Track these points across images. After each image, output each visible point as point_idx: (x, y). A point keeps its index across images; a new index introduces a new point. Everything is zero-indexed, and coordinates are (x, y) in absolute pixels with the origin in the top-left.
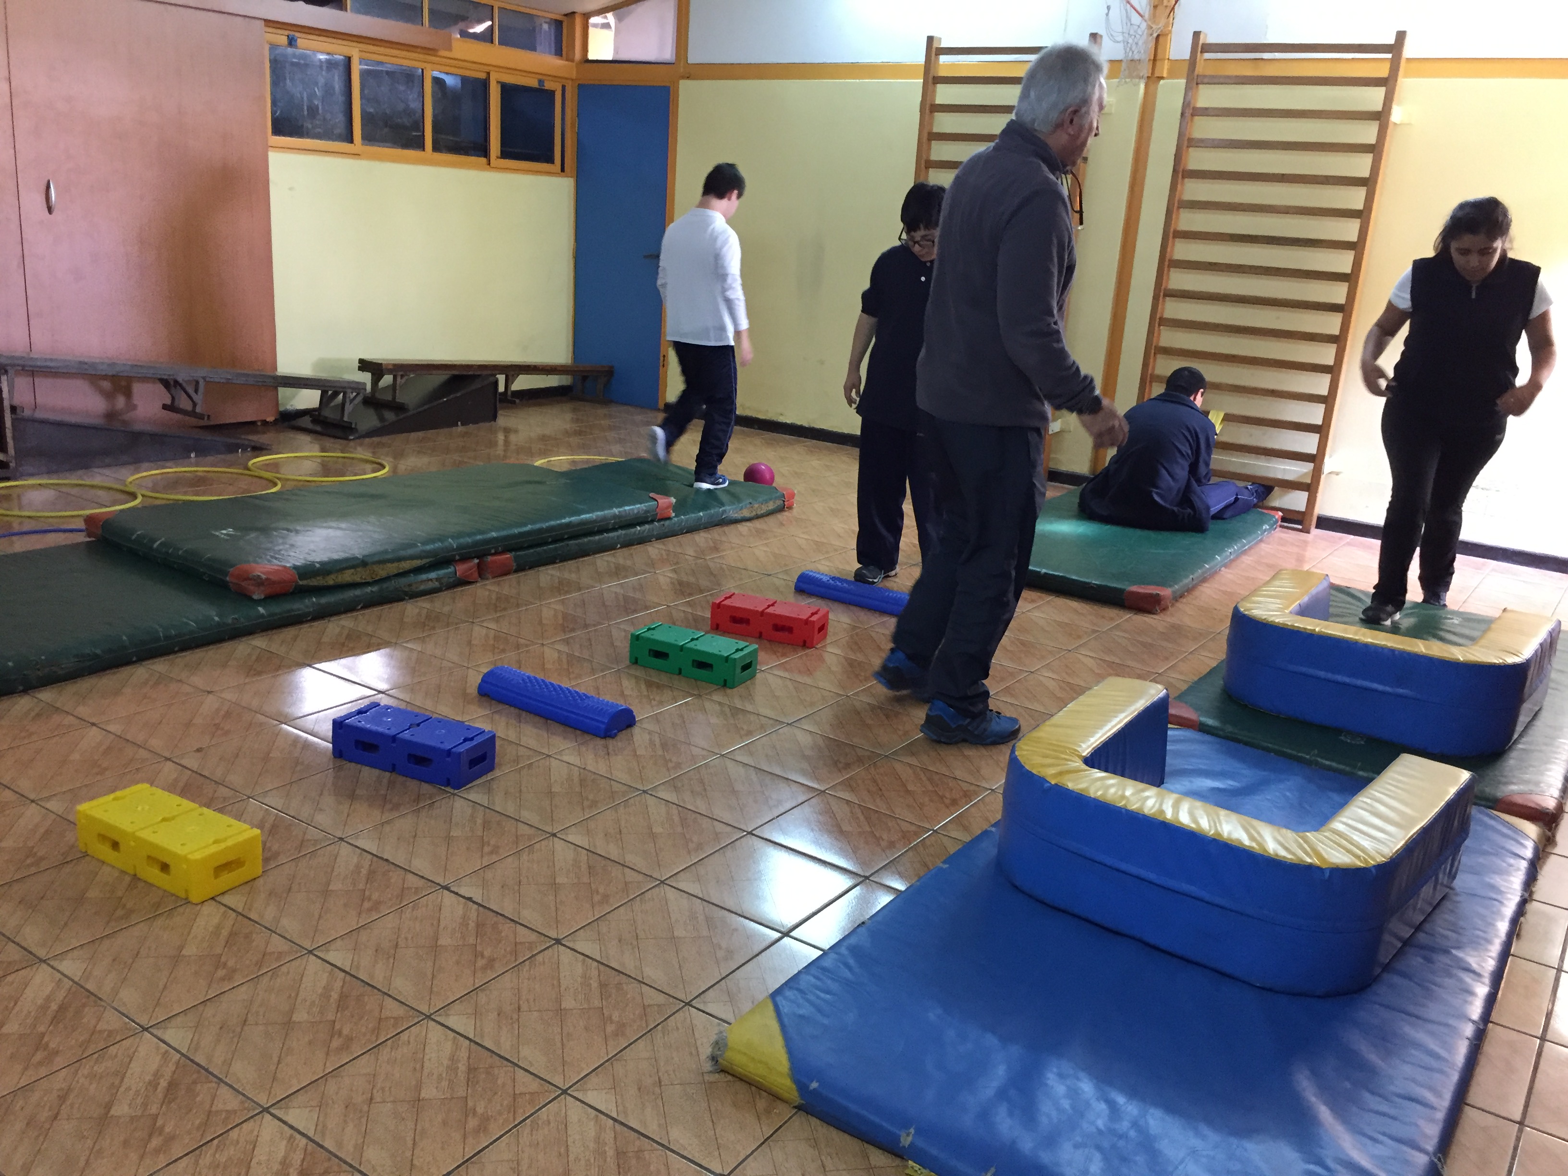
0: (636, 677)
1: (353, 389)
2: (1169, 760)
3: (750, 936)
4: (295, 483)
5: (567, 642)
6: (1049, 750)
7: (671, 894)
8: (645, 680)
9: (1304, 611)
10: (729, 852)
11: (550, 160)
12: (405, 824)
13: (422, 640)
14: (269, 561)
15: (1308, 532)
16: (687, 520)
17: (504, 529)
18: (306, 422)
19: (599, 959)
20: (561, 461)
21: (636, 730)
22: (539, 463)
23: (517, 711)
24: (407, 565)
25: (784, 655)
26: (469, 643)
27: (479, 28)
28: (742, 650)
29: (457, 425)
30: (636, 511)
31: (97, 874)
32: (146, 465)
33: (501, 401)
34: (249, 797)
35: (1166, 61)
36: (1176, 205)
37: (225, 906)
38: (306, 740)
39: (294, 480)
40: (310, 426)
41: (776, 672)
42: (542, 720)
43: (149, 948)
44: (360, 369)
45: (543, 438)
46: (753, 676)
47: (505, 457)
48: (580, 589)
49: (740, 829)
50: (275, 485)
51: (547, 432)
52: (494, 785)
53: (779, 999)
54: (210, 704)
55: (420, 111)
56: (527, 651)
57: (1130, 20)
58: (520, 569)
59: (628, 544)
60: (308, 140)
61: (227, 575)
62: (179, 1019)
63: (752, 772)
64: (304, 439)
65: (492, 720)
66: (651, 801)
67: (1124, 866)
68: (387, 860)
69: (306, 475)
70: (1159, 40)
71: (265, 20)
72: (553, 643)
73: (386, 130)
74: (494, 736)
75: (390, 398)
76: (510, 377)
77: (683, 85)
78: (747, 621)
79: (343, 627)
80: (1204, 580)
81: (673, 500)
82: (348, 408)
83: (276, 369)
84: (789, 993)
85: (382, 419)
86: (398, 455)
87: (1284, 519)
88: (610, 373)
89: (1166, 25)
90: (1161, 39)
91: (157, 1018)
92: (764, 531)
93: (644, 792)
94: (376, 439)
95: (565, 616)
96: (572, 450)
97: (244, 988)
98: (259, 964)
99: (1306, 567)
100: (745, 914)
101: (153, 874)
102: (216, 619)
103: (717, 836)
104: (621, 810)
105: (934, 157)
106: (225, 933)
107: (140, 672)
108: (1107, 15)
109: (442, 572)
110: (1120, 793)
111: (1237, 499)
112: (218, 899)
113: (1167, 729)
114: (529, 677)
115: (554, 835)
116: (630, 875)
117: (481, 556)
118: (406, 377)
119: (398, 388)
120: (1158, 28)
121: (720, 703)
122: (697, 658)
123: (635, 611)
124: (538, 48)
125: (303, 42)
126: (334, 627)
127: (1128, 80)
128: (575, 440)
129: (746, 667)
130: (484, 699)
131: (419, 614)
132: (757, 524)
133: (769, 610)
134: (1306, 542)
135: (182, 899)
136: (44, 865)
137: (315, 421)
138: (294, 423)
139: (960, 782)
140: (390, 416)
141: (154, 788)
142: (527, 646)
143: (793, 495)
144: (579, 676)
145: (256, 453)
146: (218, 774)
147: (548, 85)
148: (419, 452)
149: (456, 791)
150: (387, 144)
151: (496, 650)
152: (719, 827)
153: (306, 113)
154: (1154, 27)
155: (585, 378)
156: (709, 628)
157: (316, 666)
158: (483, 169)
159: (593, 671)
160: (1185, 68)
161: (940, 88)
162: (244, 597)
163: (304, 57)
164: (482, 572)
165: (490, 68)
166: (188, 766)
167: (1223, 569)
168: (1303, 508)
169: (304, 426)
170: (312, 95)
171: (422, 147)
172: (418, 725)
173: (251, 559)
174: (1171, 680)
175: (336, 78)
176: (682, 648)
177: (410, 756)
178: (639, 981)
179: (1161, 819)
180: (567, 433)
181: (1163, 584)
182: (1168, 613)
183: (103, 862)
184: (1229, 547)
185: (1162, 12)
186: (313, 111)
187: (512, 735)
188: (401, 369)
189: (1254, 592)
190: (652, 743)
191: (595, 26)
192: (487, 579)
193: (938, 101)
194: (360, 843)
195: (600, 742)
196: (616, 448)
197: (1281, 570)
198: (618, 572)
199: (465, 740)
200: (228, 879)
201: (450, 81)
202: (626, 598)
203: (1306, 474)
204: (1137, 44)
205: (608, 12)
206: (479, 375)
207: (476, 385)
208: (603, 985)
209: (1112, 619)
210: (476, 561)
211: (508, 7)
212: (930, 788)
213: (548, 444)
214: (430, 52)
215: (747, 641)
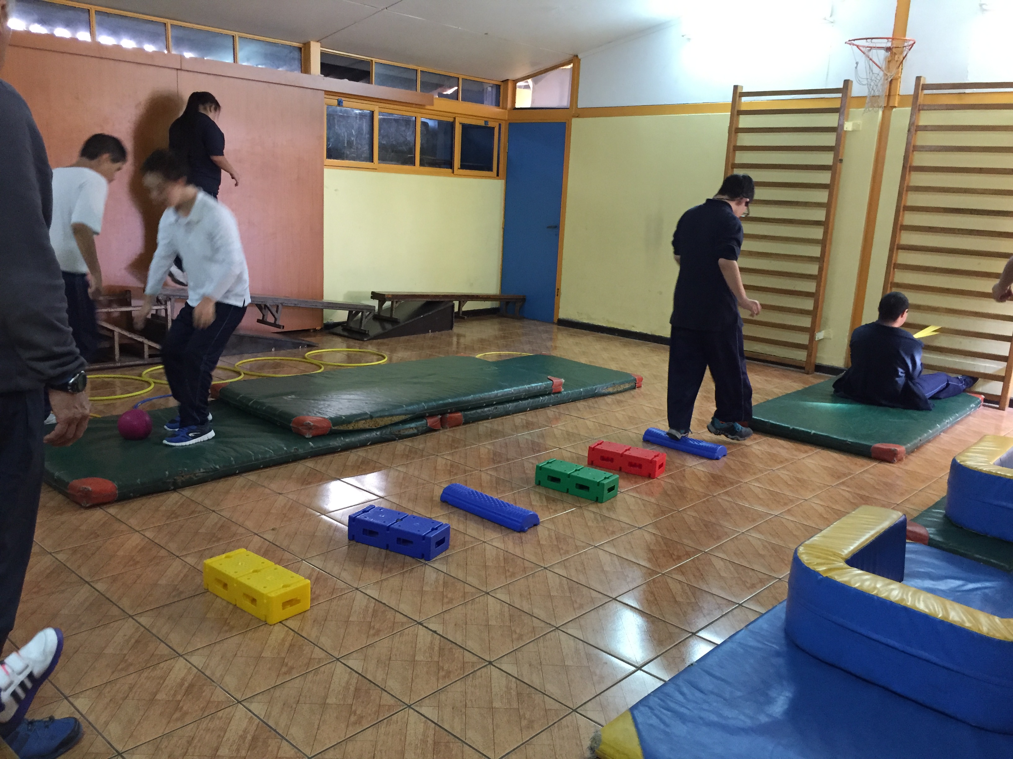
0: (539, 493)
1: (368, 310)
2: (906, 565)
3: (614, 667)
4: (332, 367)
5: (496, 469)
6: (821, 553)
7: (563, 637)
8: (545, 495)
9: (1003, 463)
10: (601, 611)
11: (490, 169)
12: (395, 581)
13: (406, 466)
14: (315, 414)
15: (1003, 410)
16: (572, 393)
17: (456, 397)
18: (339, 330)
19: (516, 676)
20: (492, 355)
21: (539, 528)
22: (478, 356)
23: (464, 512)
24: (396, 419)
25: (636, 483)
26: (435, 469)
27: (450, 92)
28: (608, 478)
29: (428, 332)
30: (539, 387)
31: (213, 603)
32: (246, 355)
33: (456, 317)
34: (302, 560)
35: (897, 97)
36: (905, 189)
37: (287, 627)
38: (337, 526)
39: (331, 365)
40: (342, 333)
41: (631, 494)
42: (480, 519)
43: (242, 651)
44: (372, 298)
45: (482, 341)
46: (615, 496)
47: (457, 352)
48: (504, 436)
49: (608, 596)
50: (321, 368)
51: (484, 337)
52: (450, 559)
53: (636, 712)
54: (281, 500)
55: (413, 142)
56: (471, 475)
57: (872, 71)
58: (466, 422)
59: (534, 408)
60: (347, 161)
61: (290, 423)
62: (259, 697)
63: (615, 558)
64: (338, 340)
65: (449, 518)
66: (549, 574)
67: (875, 636)
68: (384, 604)
69: (339, 362)
70: (892, 83)
71: (325, 91)
72: (487, 470)
73: (392, 154)
74: (449, 528)
75: (388, 315)
76: (462, 303)
77: (575, 122)
78: (612, 460)
79: (359, 456)
80: (929, 441)
81: (563, 381)
82: (364, 321)
83: (322, 296)
84: (642, 708)
85: (383, 328)
86: (393, 351)
87: (985, 401)
88: (523, 300)
89: (898, 73)
90: (894, 82)
91: (246, 695)
92: (622, 401)
93: (545, 568)
94: (379, 341)
95: (495, 454)
96: (499, 348)
97: (297, 680)
98: (308, 665)
99: (1003, 434)
100: (612, 653)
101: (246, 605)
102: (285, 449)
103: (593, 600)
104: (530, 579)
105: (737, 161)
106: (287, 644)
107: (240, 481)
108: (856, 68)
109: (419, 423)
110: (873, 585)
111: (948, 385)
112: (284, 622)
113: (905, 543)
114: (472, 491)
115: (488, 593)
116: (536, 622)
117: (443, 414)
118: (399, 303)
119: (394, 309)
120: (891, 75)
121: (594, 513)
122: (579, 483)
123: (539, 451)
124: (485, 102)
125: (346, 103)
126: (353, 456)
127: (870, 109)
128: (501, 342)
129: (611, 489)
130: (444, 504)
131: (405, 449)
132: (618, 397)
133: (626, 453)
134: (1002, 416)
135: (262, 621)
136: (183, 596)
137: (345, 329)
138: (331, 330)
139: (757, 572)
140: (389, 326)
141: (249, 552)
142: (471, 471)
143: (641, 379)
144: (504, 492)
145: (309, 349)
146: (285, 544)
147: (491, 124)
148: (405, 349)
149: (427, 562)
150: (393, 163)
151: (452, 473)
152: (594, 594)
153: (346, 145)
154: (889, 74)
155: (507, 303)
156: (587, 463)
157: (344, 480)
158: (449, 176)
159: (512, 489)
160: (911, 100)
161: (742, 117)
162: (300, 436)
163: (346, 112)
164: (443, 424)
165: (457, 115)
166: (267, 539)
167: (942, 434)
168: (999, 393)
169: (338, 332)
170: (351, 134)
171: (413, 164)
172: (402, 520)
173: (305, 413)
174: (907, 509)
175: (364, 124)
176: (569, 476)
177: (399, 539)
178: (543, 693)
179: (903, 604)
180: (496, 338)
181: (900, 442)
182: (903, 462)
183: (217, 596)
184: (946, 419)
185: (893, 65)
186: (350, 143)
187: (461, 528)
188: (396, 298)
189: (967, 450)
190: (550, 536)
191: (520, 87)
192: (446, 428)
193: (741, 126)
194: (368, 592)
195: (517, 535)
196: (527, 347)
197: (985, 435)
198: (528, 426)
199: (433, 529)
200: (292, 610)
201: (431, 123)
202: (533, 443)
203: (1001, 370)
204: (877, 86)
205: (528, 79)
206: (442, 302)
207: (441, 308)
208: (519, 694)
209: (862, 466)
210: (440, 416)
211: (468, 78)
212: (736, 575)
213: (484, 344)
214: (421, 107)
215: (611, 472)
